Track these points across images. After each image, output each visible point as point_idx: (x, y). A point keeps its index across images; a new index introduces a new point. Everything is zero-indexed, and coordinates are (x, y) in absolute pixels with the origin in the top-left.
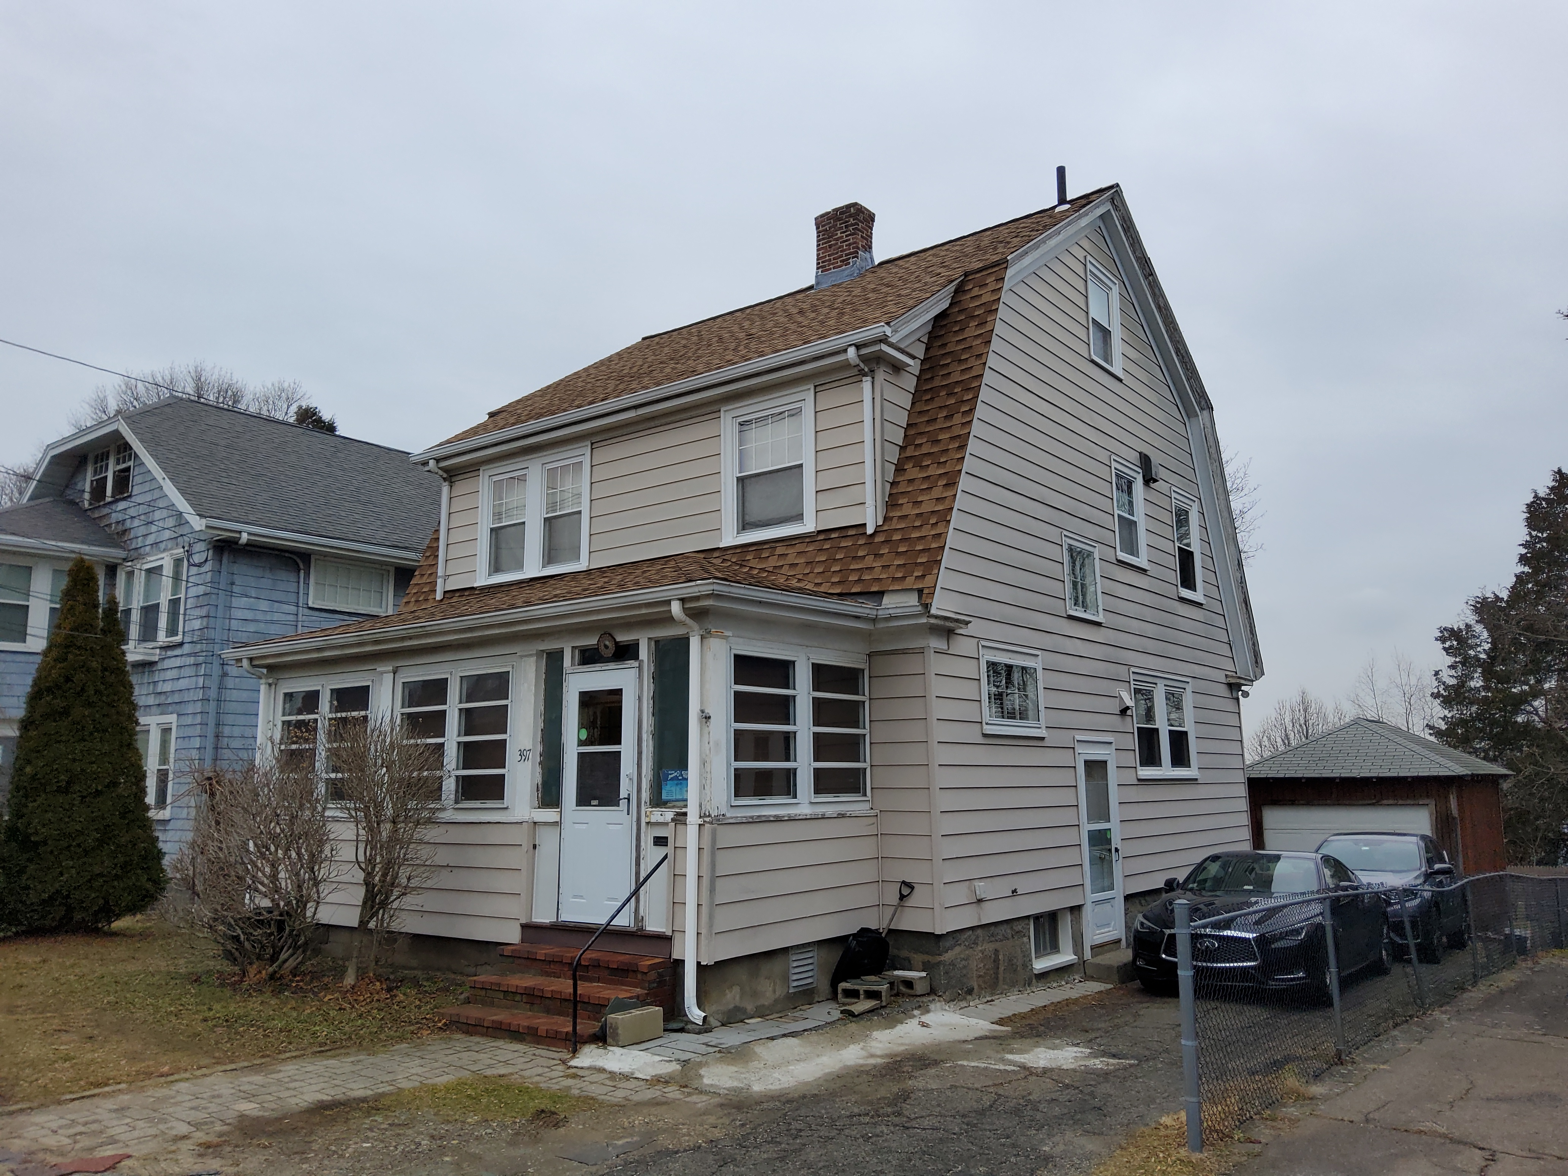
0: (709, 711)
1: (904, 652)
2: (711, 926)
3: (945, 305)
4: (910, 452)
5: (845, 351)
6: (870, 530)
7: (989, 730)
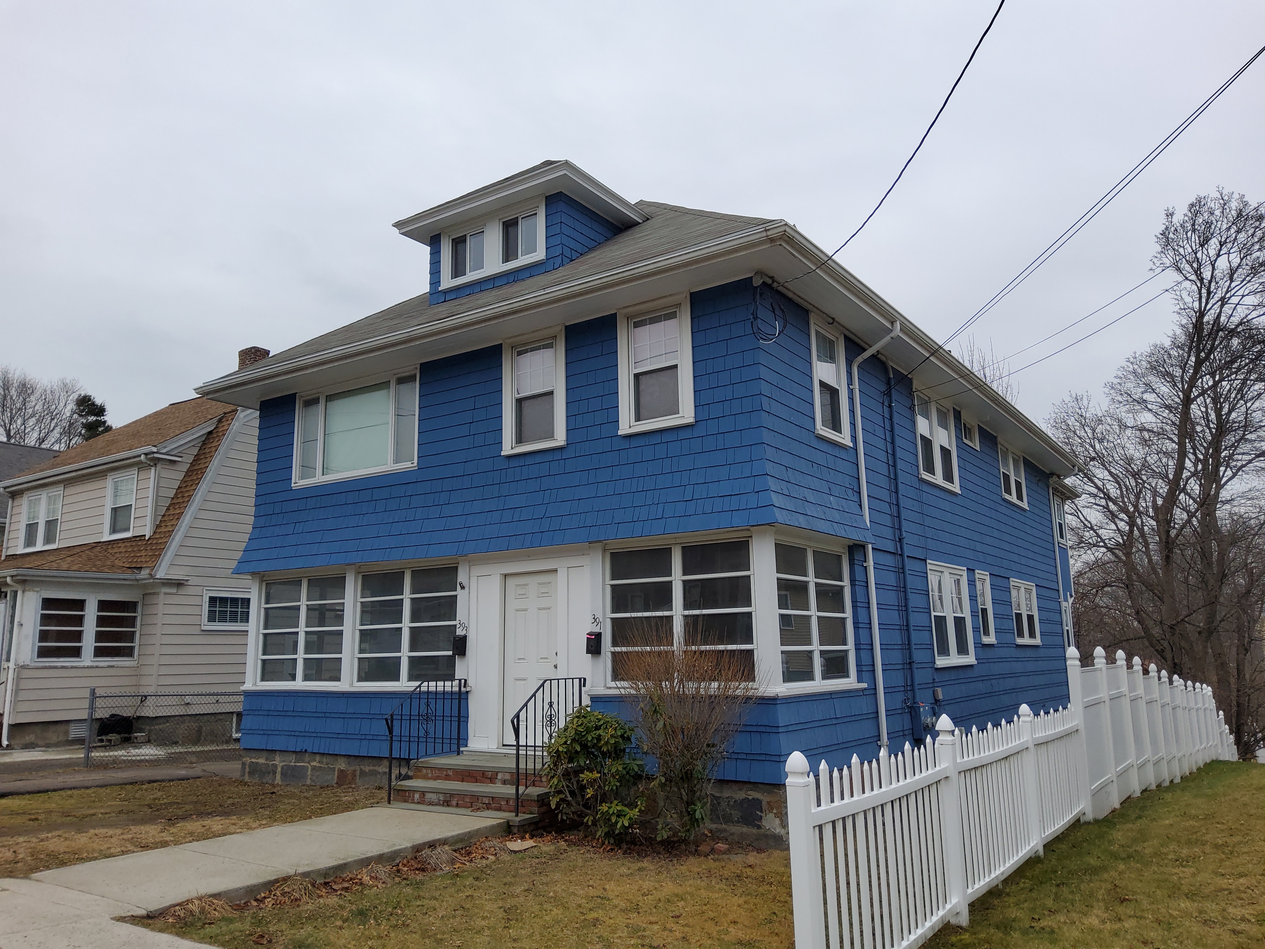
0: (23, 622)
1: (154, 594)
2: (14, 709)
3: (213, 428)
4: (175, 501)
5: (140, 456)
6: (147, 538)
7: (204, 628)
